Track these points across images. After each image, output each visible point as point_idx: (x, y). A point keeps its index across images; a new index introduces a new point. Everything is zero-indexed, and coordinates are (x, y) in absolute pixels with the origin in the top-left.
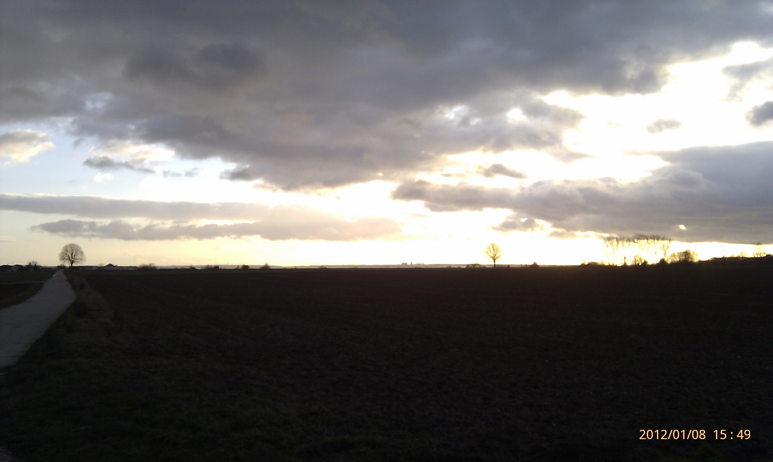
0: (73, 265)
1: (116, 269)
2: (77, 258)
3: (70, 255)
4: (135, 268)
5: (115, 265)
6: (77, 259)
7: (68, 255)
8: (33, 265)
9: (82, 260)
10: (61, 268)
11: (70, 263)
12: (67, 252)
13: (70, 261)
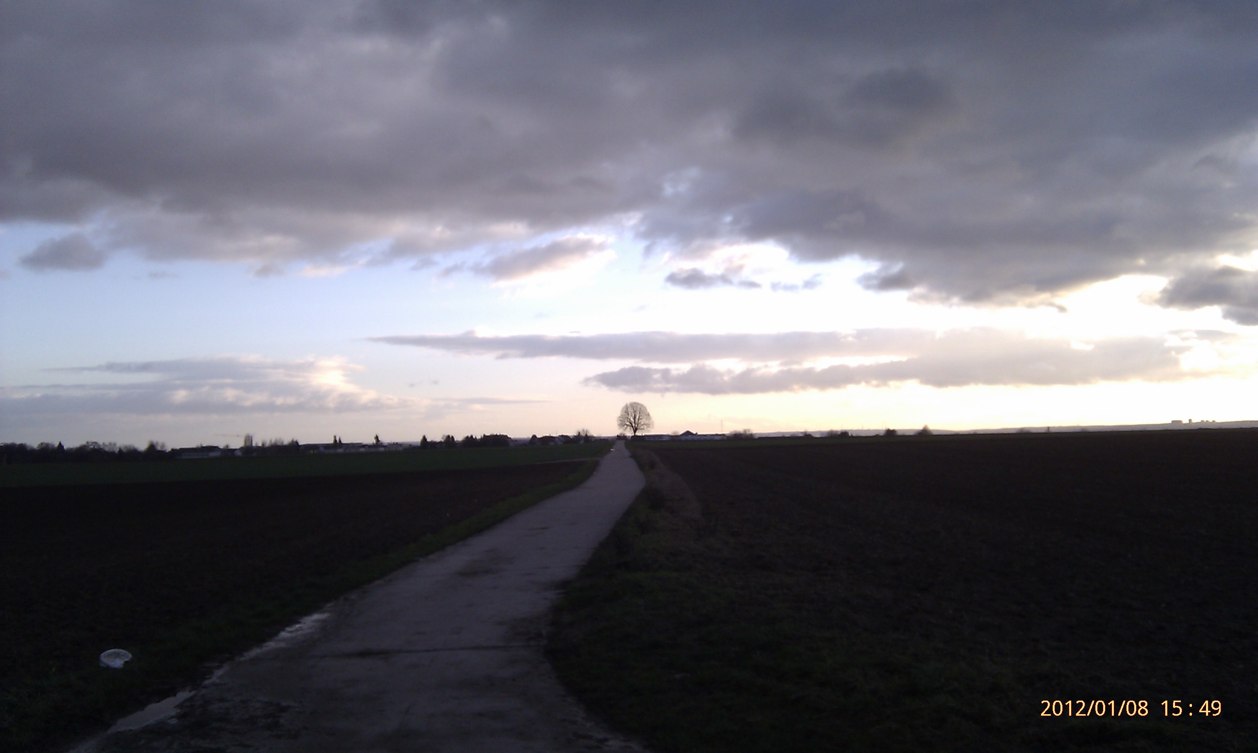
0: (637, 434)
1: (696, 438)
2: (643, 423)
3: (632, 420)
4: (723, 436)
5: (694, 433)
6: (642, 425)
7: (630, 419)
8: (583, 434)
9: (648, 425)
10: (620, 438)
11: (633, 431)
12: (628, 415)
13: (632, 428)
